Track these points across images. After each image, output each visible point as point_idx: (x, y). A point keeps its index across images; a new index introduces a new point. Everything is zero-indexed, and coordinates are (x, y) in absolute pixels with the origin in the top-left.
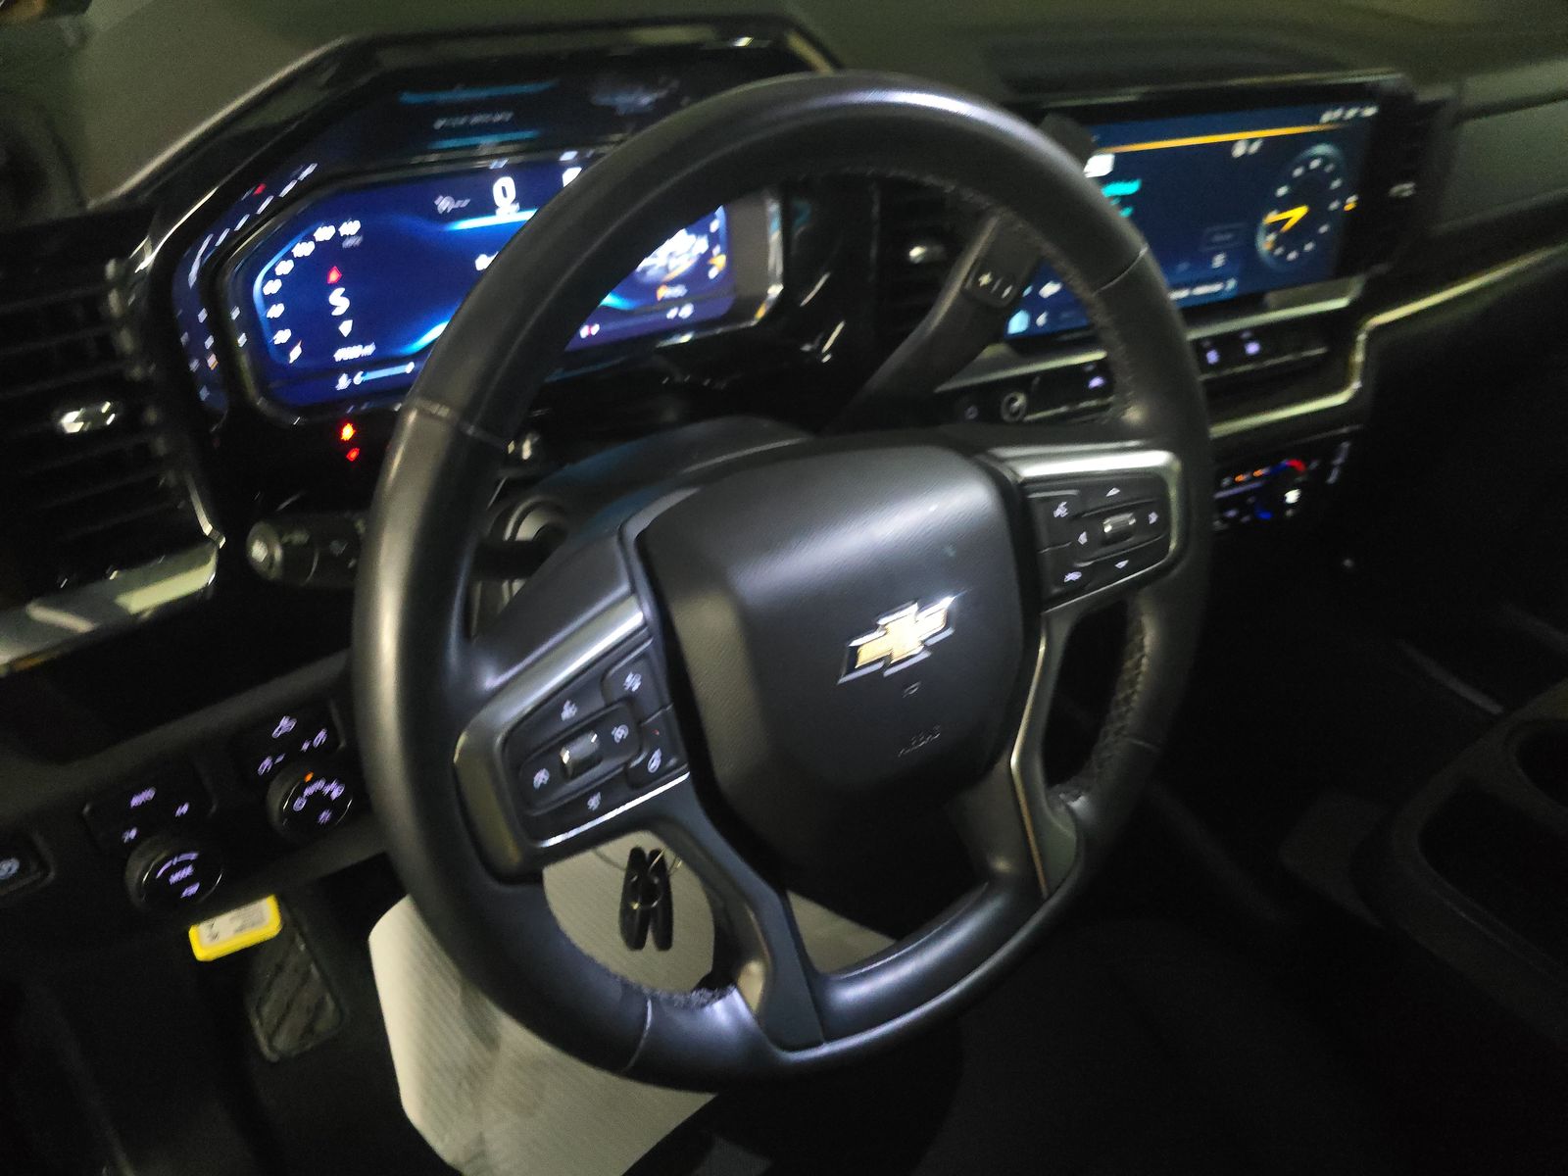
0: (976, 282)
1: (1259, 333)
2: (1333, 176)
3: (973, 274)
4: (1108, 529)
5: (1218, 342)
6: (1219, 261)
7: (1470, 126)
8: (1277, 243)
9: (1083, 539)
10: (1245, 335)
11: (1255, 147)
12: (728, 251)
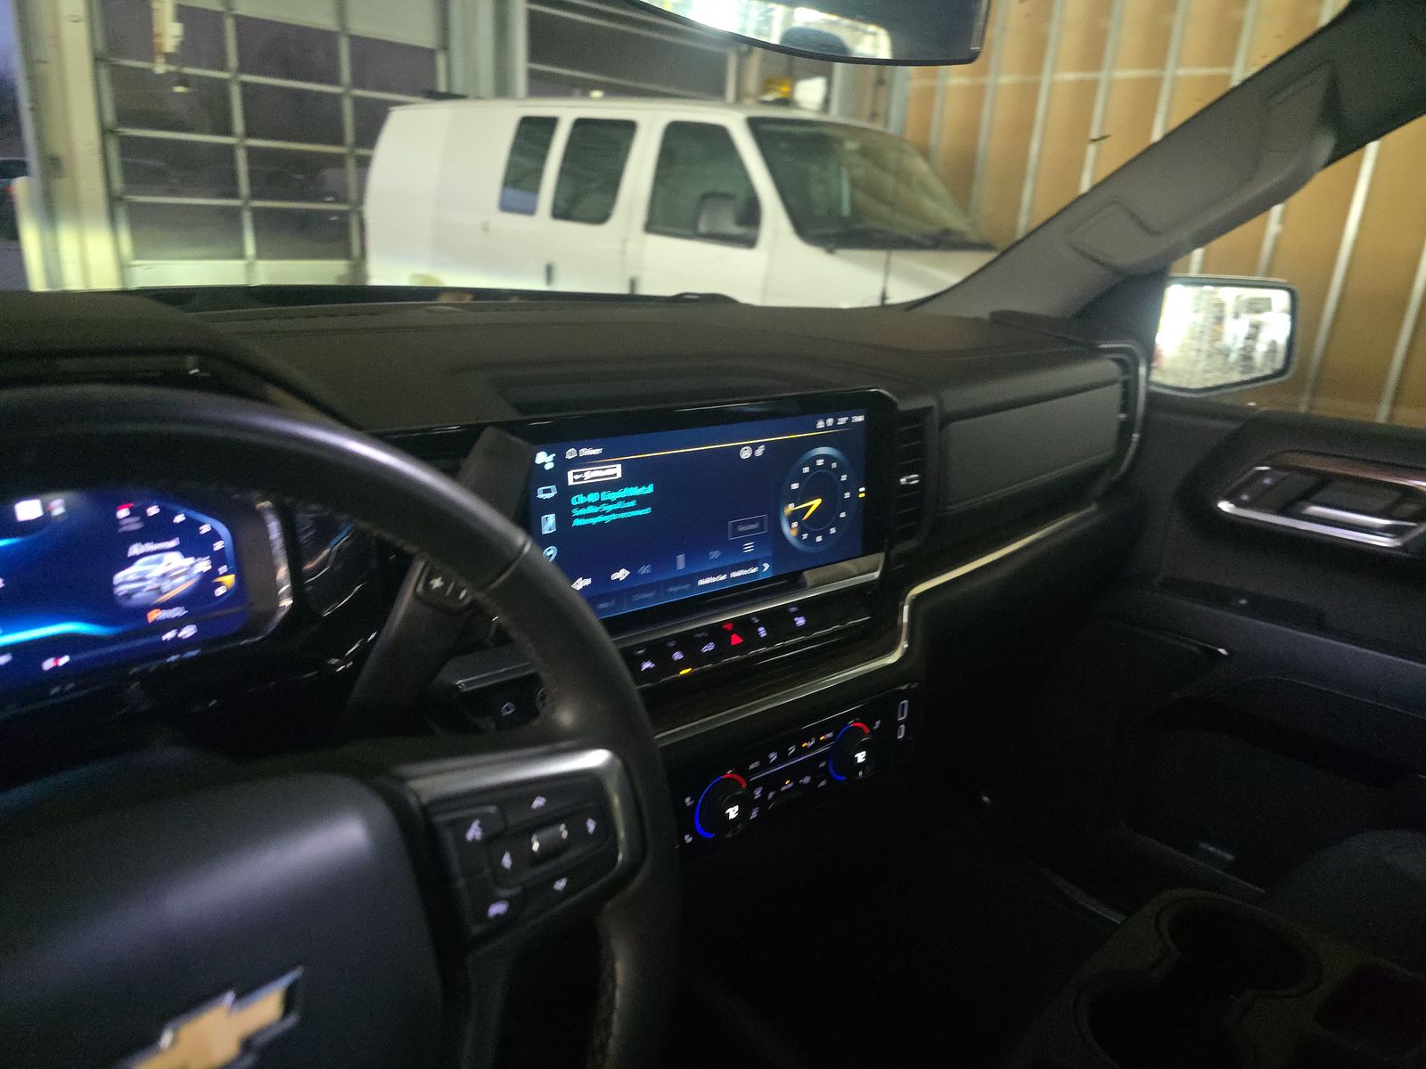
0: (427, 585)
1: (803, 607)
2: (839, 471)
3: (423, 578)
4: (536, 846)
5: (765, 618)
6: (749, 547)
7: (956, 426)
8: (801, 530)
9: (507, 861)
10: (793, 609)
11: (759, 452)
12: (237, 570)
